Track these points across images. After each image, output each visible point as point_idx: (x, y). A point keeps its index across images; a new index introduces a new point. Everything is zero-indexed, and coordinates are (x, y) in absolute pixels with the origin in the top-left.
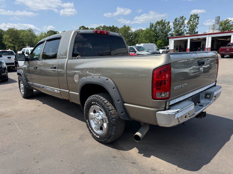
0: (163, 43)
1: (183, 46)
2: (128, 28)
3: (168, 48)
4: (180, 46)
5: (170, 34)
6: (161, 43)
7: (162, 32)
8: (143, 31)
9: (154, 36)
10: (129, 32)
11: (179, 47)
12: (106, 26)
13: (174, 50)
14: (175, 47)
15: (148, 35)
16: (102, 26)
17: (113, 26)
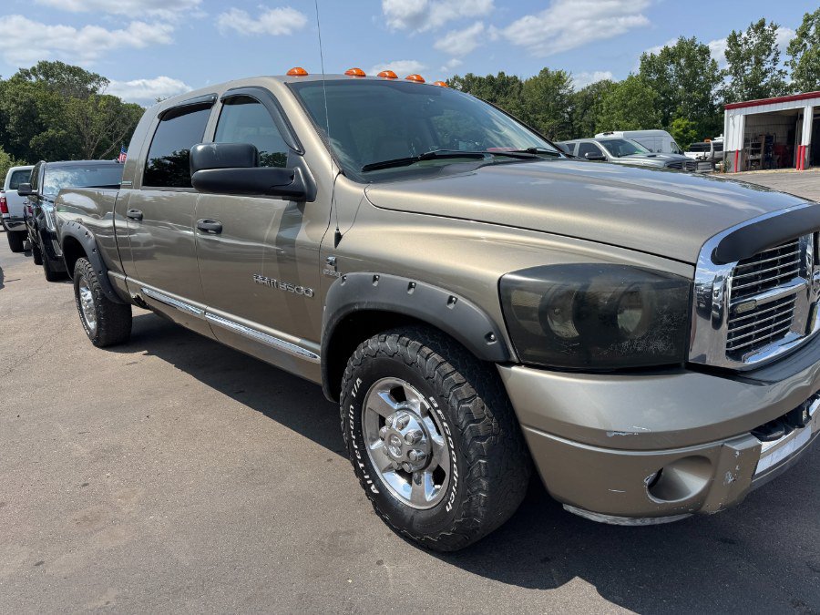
0: (693, 127)
1: (780, 136)
2: (559, 79)
3: (719, 147)
4: (769, 138)
5: (721, 93)
6: (685, 131)
7: (689, 88)
8: (616, 86)
9: (657, 105)
10: (561, 92)
11: (763, 140)
12: (476, 74)
13: (744, 151)
14: (746, 141)
15: (635, 100)
16: (463, 77)
17: (502, 74)
